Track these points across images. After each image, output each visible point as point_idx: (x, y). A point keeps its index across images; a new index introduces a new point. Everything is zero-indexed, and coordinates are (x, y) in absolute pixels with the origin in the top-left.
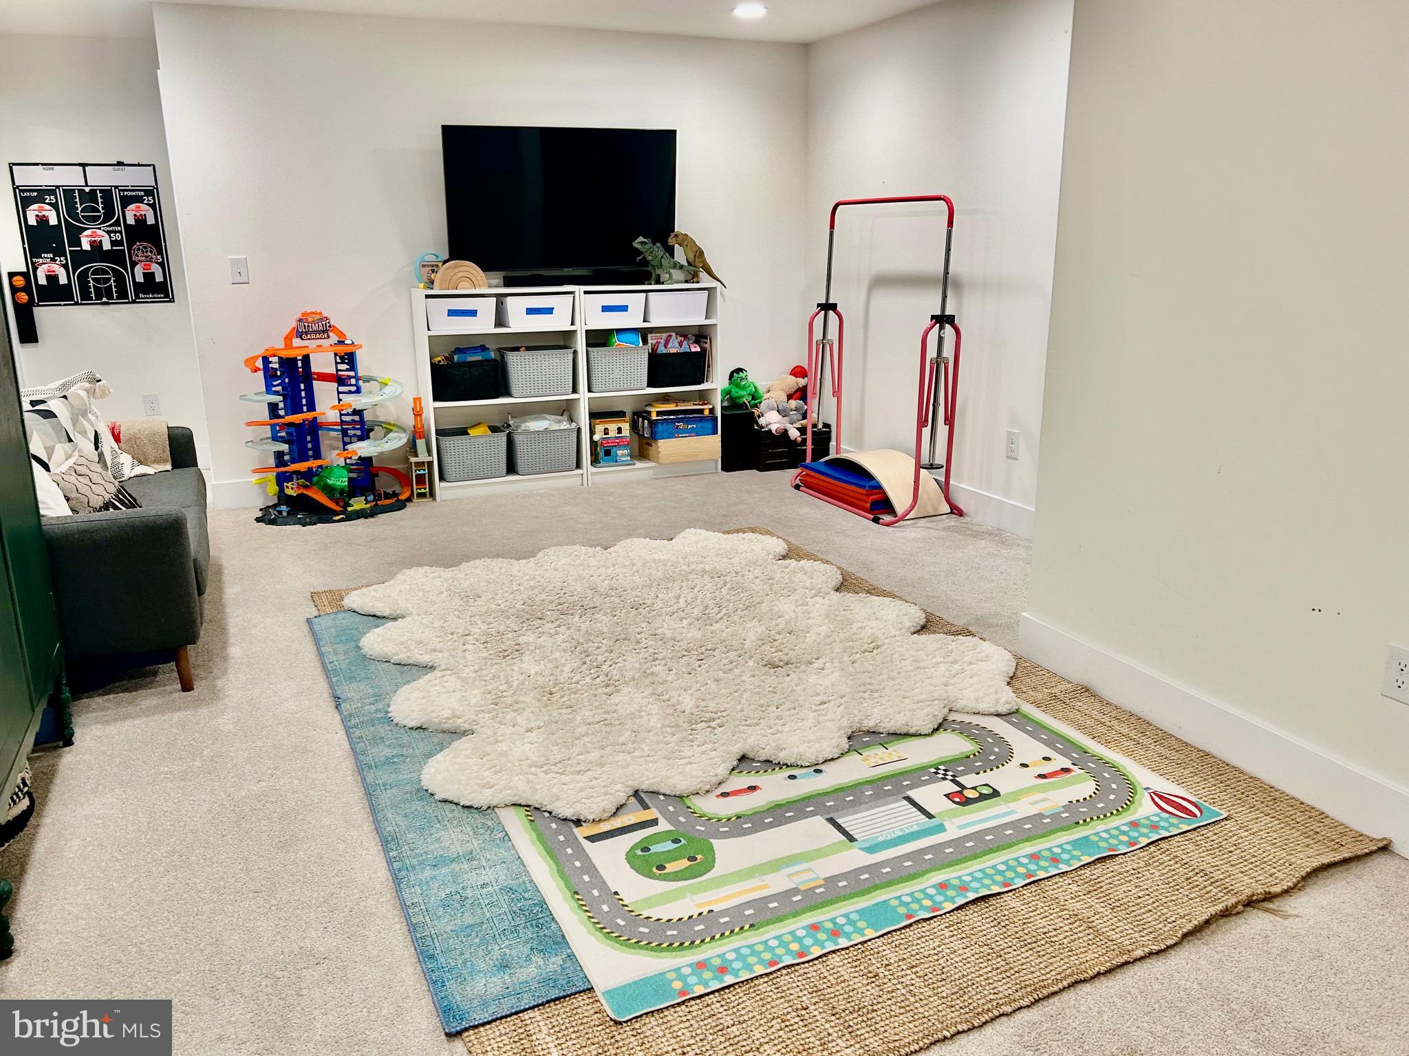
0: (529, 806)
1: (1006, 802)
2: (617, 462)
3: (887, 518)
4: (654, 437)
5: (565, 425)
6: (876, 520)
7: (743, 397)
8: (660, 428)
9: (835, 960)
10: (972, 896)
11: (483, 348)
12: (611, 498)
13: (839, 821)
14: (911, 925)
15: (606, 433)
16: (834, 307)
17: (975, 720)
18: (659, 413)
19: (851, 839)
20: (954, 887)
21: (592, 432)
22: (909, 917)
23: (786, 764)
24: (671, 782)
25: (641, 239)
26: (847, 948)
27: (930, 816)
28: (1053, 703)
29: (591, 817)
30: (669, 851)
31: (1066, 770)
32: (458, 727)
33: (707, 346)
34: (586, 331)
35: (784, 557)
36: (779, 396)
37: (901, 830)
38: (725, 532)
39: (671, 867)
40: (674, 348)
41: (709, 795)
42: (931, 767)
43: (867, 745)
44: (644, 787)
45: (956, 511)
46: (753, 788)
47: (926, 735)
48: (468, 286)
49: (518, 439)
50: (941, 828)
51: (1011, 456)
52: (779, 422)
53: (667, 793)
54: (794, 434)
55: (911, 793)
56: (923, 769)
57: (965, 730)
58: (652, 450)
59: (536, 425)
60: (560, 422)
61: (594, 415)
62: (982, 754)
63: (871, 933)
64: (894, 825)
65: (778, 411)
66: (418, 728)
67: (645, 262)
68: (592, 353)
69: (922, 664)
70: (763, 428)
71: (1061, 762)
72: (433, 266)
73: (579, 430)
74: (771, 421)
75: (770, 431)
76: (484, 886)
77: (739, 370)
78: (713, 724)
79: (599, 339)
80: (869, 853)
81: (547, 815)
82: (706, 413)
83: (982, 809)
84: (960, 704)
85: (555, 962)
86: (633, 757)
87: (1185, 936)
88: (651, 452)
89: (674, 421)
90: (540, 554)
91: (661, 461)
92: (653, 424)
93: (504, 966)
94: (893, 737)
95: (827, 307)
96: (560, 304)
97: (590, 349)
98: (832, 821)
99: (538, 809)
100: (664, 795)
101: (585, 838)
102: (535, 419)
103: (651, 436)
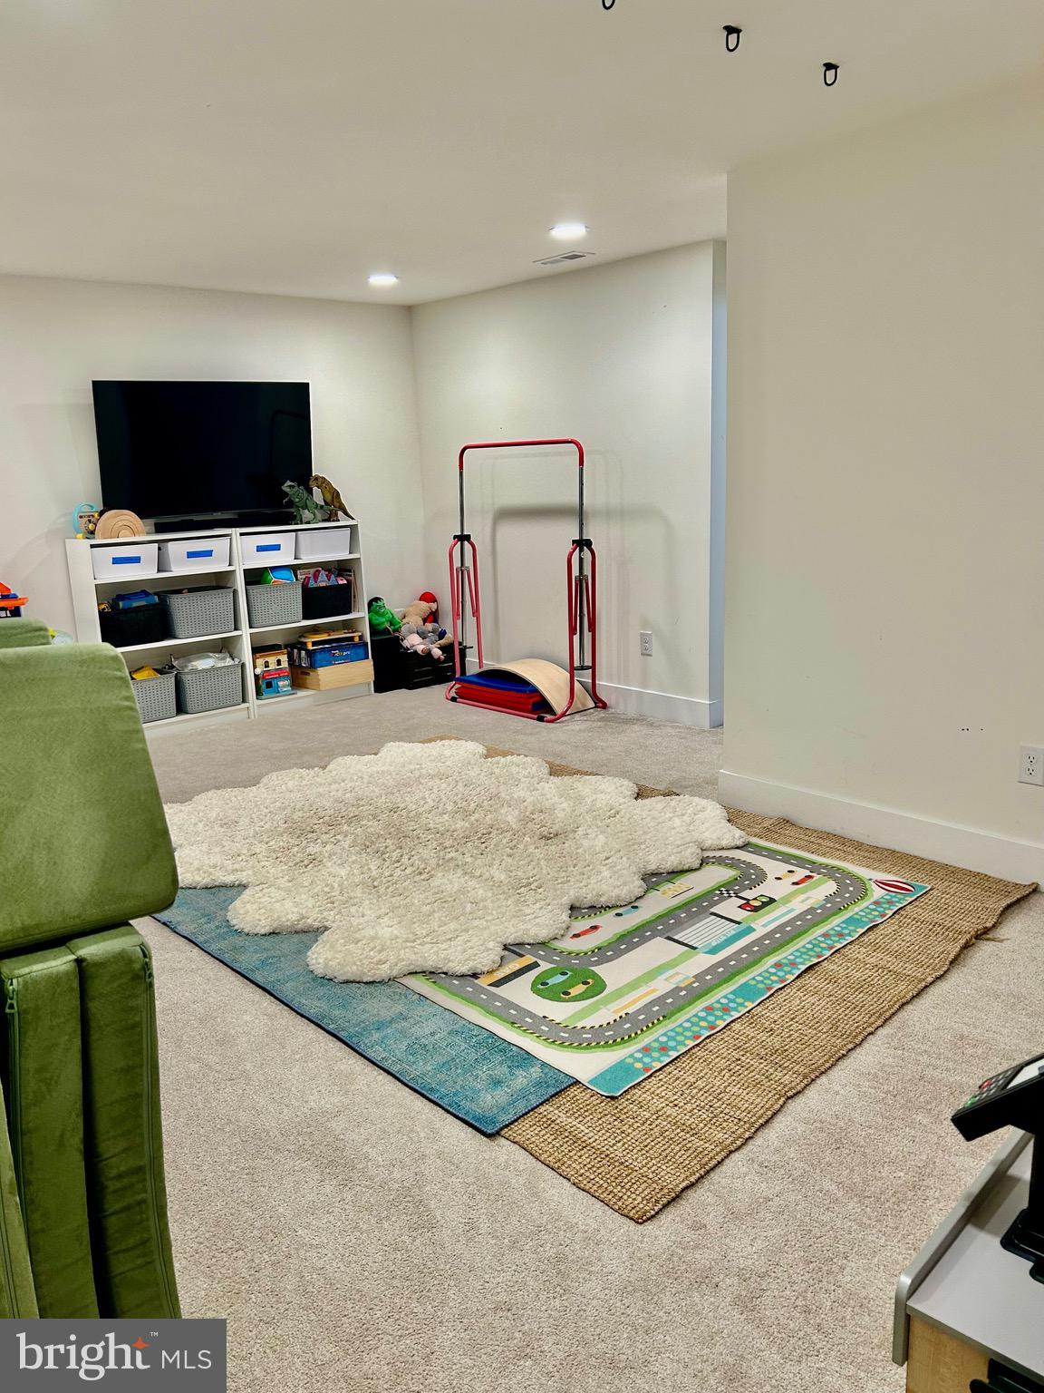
0: (424, 972)
1: (784, 904)
2: (279, 692)
3: (549, 717)
4: (313, 666)
5: (229, 662)
6: (541, 719)
7: (383, 623)
8: (319, 657)
9: (736, 1026)
10: (803, 968)
11: (145, 593)
12: (287, 727)
13: (676, 937)
14: (772, 995)
15: (267, 666)
16: (468, 538)
17: (724, 854)
18: (314, 644)
19: (694, 948)
20: (786, 965)
21: (255, 667)
22: (769, 989)
23: (608, 907)
24: (532, 932)
25: (289, 483)
26: (740, 1018)
27: (739, 923)
28: (768, 833)
29: (485, 969)
30: (564, 981)
31: (809, 877)
32: (311, 926)
33: (352, 578)
34: (244, 570)
35: (487, 757)
36: (415, 621)
37: (724, 935)
38: (423, 742)
39: (574, 991)
40: (323, 581)
41: (564, 938)
42: (715, 890)
43: (658, 884)
44: (510, 941)
45: (601, 704)
46: (595, 928)
47: (696, 870)
48: (128, 533)
49: (187, 679)
50: (750, 930)
51: (646, 653)
52: (421, 644)
53: (532, 942)
54: (437, 653)
55: (712, 910)
56: (710, 893)
57: (721, 861)
58: (311, 678)
59: (203, 664)
60: (224, 659)
61: (257, 650)
62: (745, 876)
63: (750, 1005)
64: (716, 933)
65: (418, 633)
66: (270, 934)
67: (291, 504)
68: (251, 591)
69: (660, 820)
70: (409, 649)
71: (804, 873)
72: (89, 516)
73: (243, 666)
74: (414, 642)
75: (416, 652)
76: (433, 1034)
77: (377, 599)
78: (533, 887)
79: (255, 577)
80: (713, 954)
81: (444, 976)
82: (357, 640)
83: (769, 912)
84: (707, 844)
85: (535, 1072)
86: (487, 921)
87: (951, 963)
88: (308, 681)
89: (330, 650)
90: (265, 780)
91: (322, 688)
92: (310, 654)
93: (497, 1083)
94: (673, 875)
95: (463, 538)
96: (219, 546)
97: (249, 587)
98: (669, 938)
99: (433, 973)
100: (528, 944)
101: (490, 985)
102: (199, 658)
103: (311, 665)
